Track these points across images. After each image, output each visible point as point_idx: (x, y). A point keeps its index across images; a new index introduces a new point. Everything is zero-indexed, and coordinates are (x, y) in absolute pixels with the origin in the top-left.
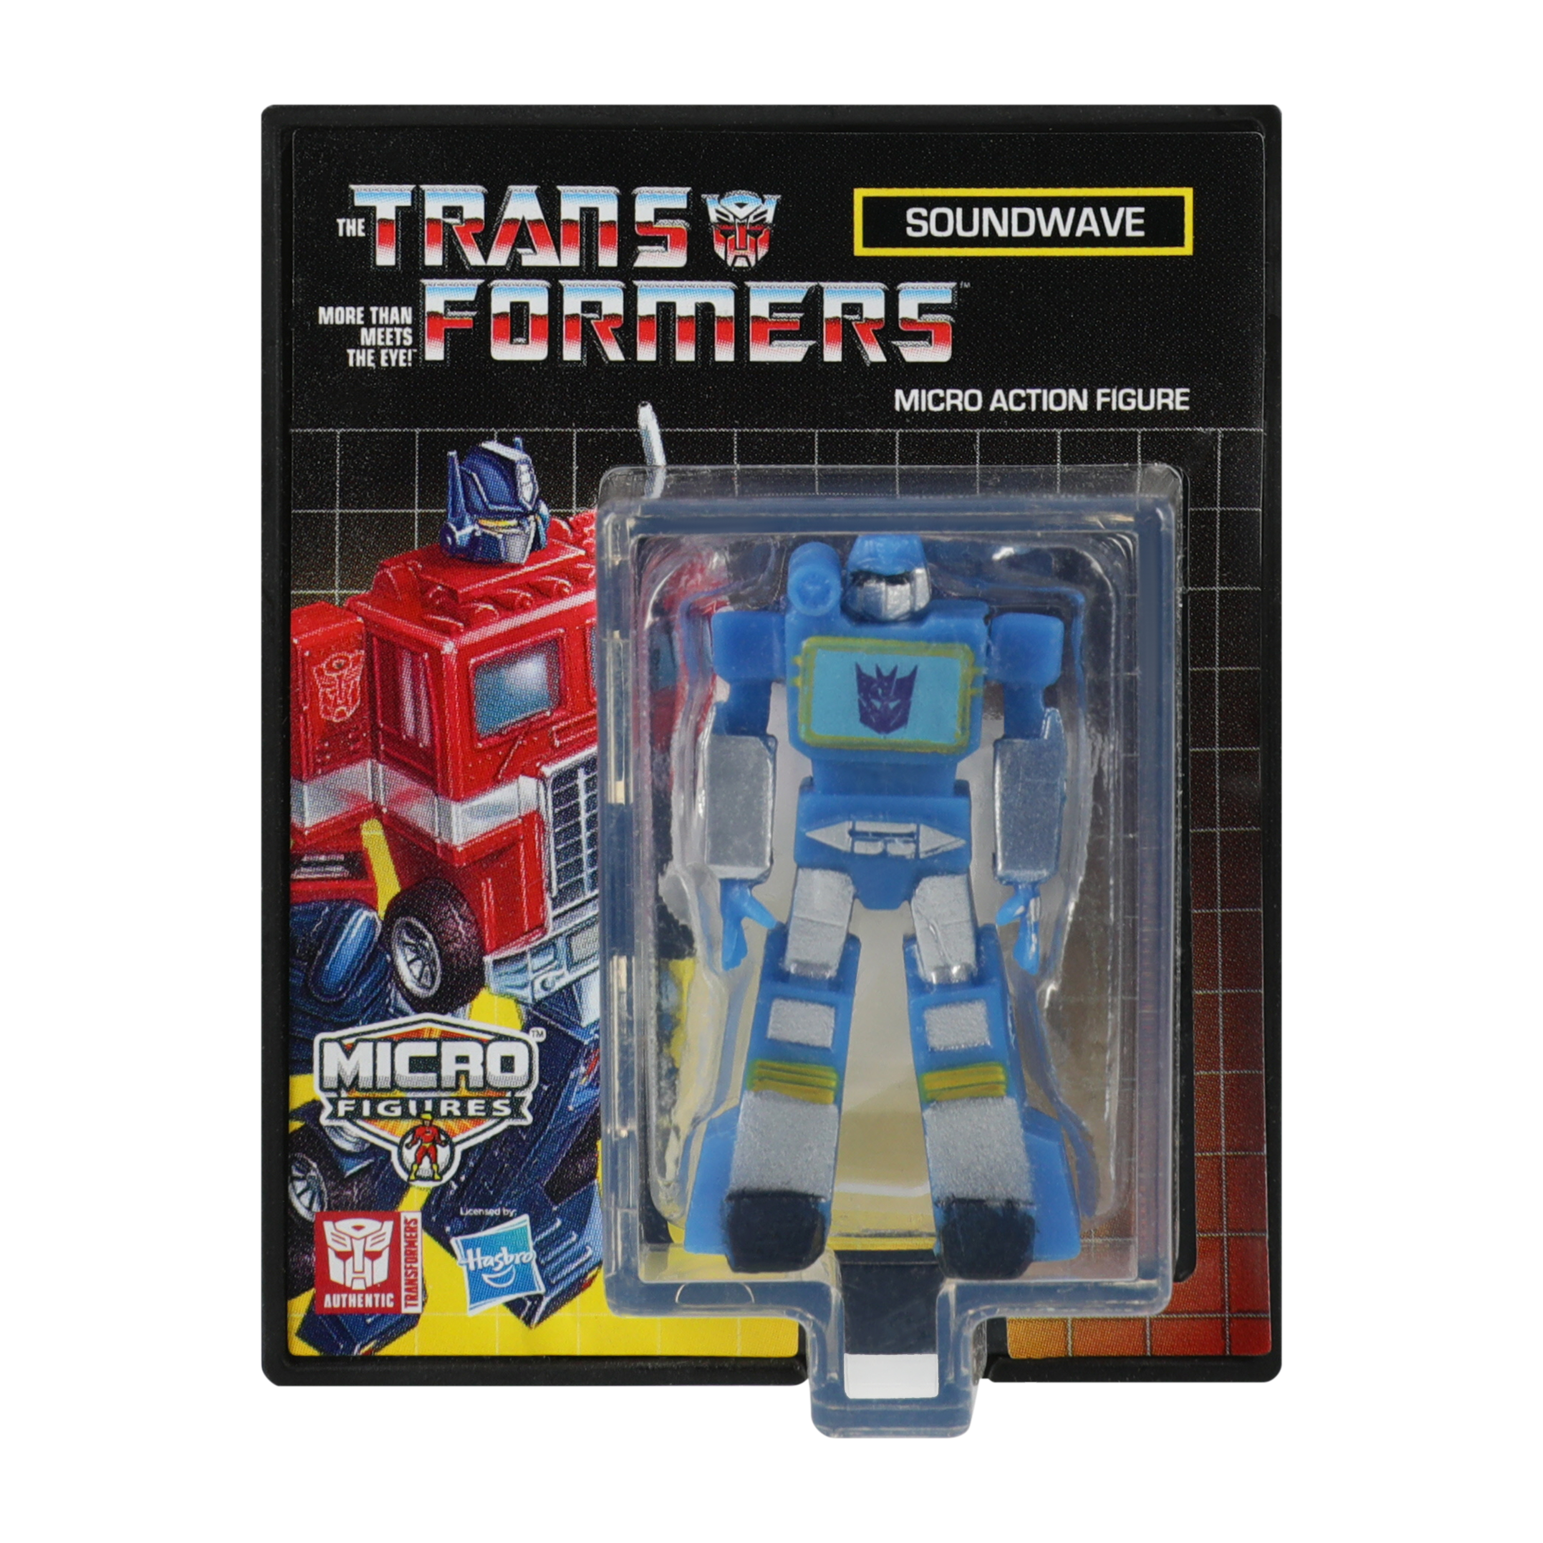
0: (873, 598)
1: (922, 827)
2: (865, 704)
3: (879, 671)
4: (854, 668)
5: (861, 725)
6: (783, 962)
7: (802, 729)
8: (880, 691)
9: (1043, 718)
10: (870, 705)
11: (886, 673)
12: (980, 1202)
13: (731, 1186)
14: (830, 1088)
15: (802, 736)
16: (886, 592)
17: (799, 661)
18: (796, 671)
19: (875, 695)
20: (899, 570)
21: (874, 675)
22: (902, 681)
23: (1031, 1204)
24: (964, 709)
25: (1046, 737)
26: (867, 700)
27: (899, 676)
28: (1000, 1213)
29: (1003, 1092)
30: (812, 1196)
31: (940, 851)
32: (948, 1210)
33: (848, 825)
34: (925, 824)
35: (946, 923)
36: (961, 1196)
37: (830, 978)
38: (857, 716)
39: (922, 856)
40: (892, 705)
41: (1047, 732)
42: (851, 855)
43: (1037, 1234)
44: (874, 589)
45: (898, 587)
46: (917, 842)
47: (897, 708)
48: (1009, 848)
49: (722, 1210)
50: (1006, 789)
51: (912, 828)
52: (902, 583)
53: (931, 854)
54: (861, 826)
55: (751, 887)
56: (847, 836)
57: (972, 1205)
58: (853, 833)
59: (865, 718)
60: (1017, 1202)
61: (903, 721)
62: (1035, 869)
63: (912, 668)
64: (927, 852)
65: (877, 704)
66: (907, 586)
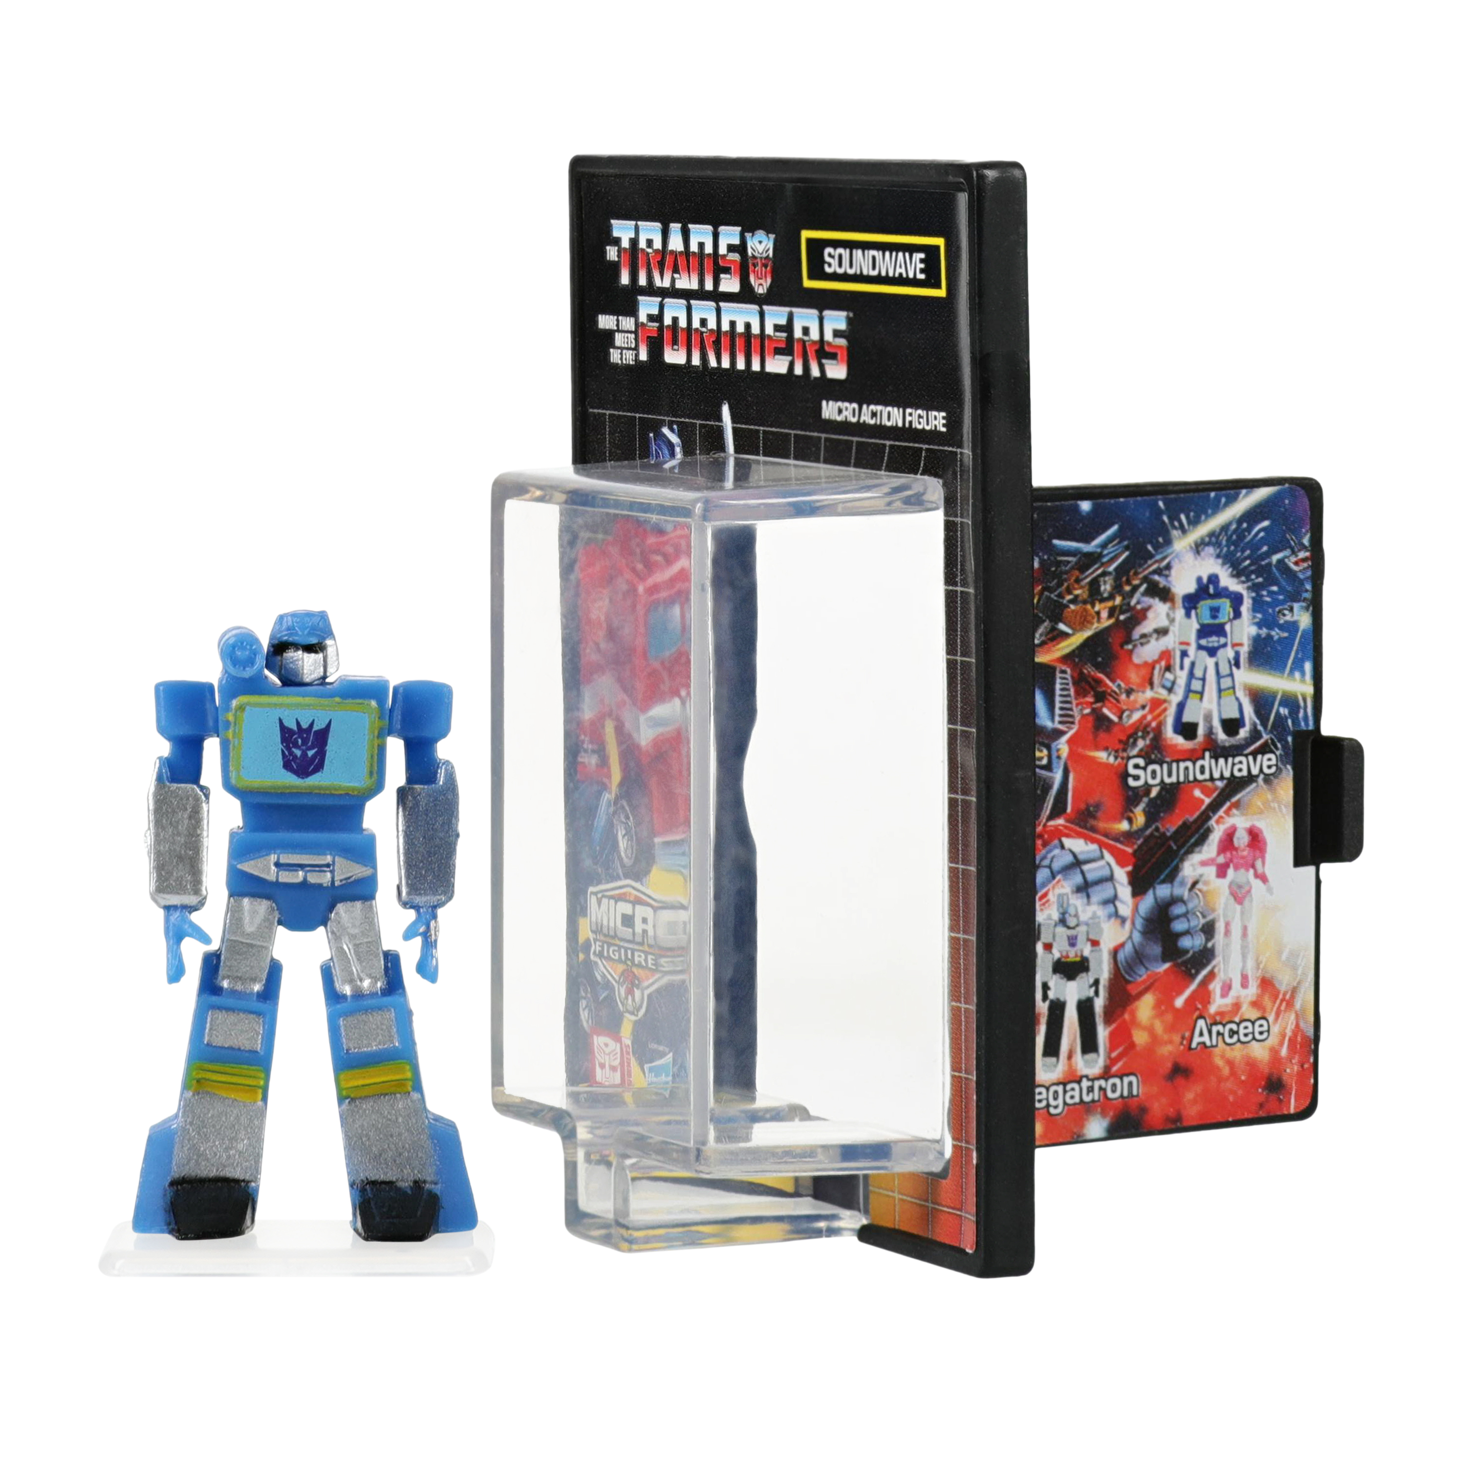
0: (291, 665)
1: (337, 859)
2: (287, 753)
3: (298, 723)
4: (278, 721)
5: (284, 771)
6: (216, 979)
7: (233, 775)
8: (300, 741)
9: (438, 767)
10: (291, 753)
11: (305, 725)
12: (390, 1183)
13: (173, 1174)
14: (259, 1087)
15: (233, 781)
16: (303, 659)
17: (231, 717)
18: (227, 724)
19: (296, 746)
20: (314, 640)
21: (294, 727)
22: (317, 733)
23: (436, 1184)
24: (372, 756)
25: (441, 783)
26: (288, 748)
27: (316, 728)
28: (409, 1192)
29: (410, 1089)
30: (243, 1181)
31: (352, 879)
32: (363, 1190)
33: (273, 858)
34: (340, 856)
35: (358, 942)
36: (373, 1179)
37: (258, 992)
38: (281, 763)
39: (337, 884)
40: (310, 753)
41: (442, 779)
42: (277, 884)
43: (442, 1210)
44: (292, 658)
45: (313, 655)
46: (332, 872)
47: (314, 756)
48: (412, 877)
49: (165, 1195)
50: (408, 827)
51: (329, 859)
52: (316, 652)
53: (344, 882)
54: (285, 859)
55: (190, 913)
56: (273, 868)
57: (383, 1186)
58: (277, 864)
59: (287, 766)
60: (425, 1182)
61: (319, 767)
62: (434, 894)
63: (327, 722)
64: (341, 881)
65: (298, 753)
66: (321, 655)
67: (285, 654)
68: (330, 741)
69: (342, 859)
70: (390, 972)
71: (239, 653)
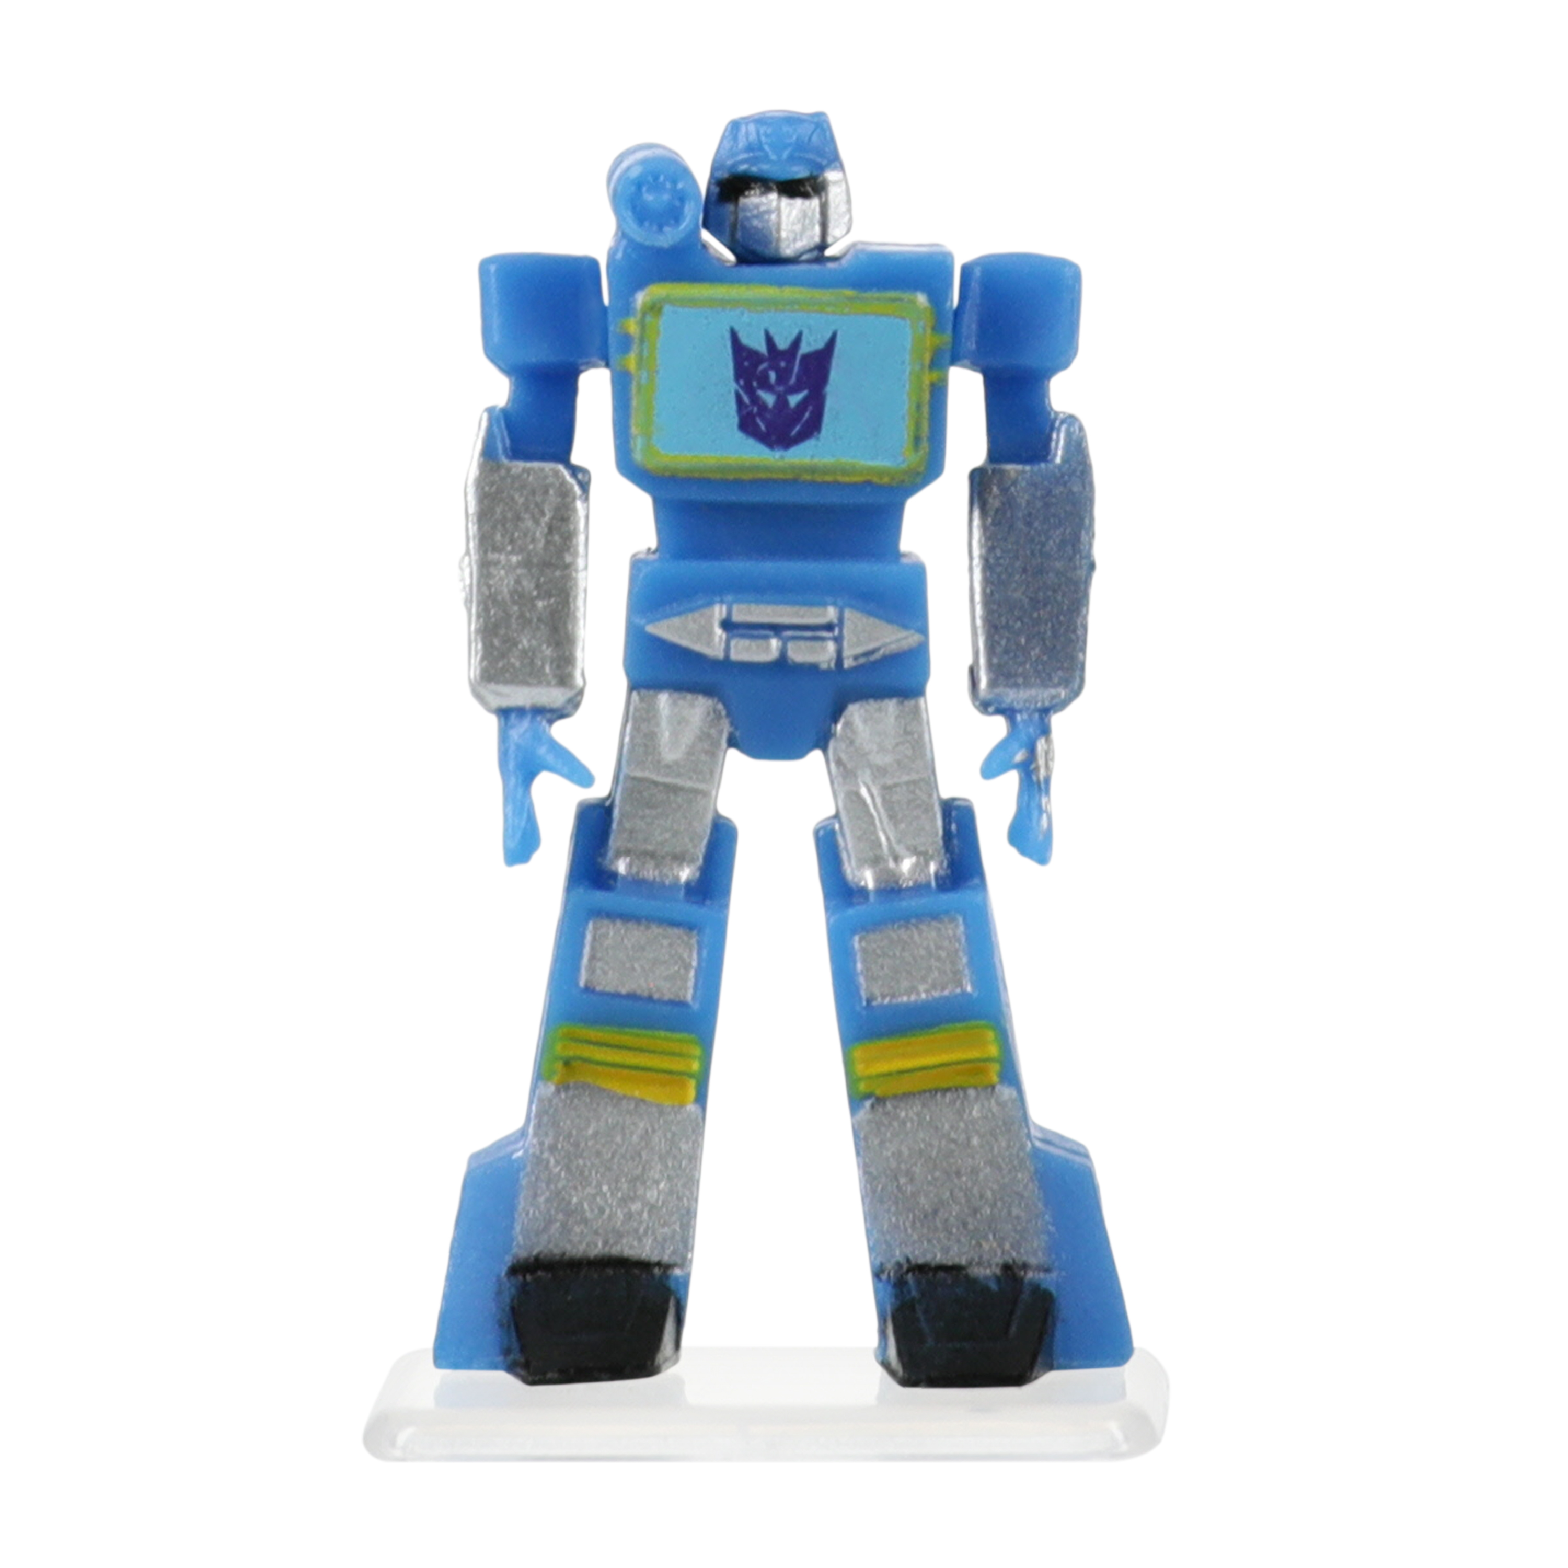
67: (743, 201)
68: (834, 375)
69: (858, 615)
70: (955, 842)
71: (649, 197)
